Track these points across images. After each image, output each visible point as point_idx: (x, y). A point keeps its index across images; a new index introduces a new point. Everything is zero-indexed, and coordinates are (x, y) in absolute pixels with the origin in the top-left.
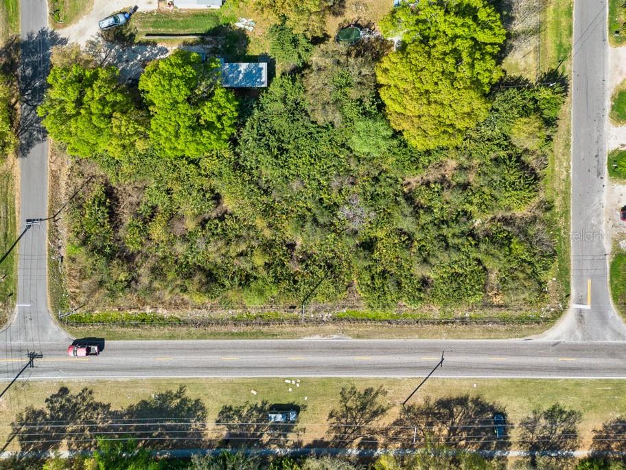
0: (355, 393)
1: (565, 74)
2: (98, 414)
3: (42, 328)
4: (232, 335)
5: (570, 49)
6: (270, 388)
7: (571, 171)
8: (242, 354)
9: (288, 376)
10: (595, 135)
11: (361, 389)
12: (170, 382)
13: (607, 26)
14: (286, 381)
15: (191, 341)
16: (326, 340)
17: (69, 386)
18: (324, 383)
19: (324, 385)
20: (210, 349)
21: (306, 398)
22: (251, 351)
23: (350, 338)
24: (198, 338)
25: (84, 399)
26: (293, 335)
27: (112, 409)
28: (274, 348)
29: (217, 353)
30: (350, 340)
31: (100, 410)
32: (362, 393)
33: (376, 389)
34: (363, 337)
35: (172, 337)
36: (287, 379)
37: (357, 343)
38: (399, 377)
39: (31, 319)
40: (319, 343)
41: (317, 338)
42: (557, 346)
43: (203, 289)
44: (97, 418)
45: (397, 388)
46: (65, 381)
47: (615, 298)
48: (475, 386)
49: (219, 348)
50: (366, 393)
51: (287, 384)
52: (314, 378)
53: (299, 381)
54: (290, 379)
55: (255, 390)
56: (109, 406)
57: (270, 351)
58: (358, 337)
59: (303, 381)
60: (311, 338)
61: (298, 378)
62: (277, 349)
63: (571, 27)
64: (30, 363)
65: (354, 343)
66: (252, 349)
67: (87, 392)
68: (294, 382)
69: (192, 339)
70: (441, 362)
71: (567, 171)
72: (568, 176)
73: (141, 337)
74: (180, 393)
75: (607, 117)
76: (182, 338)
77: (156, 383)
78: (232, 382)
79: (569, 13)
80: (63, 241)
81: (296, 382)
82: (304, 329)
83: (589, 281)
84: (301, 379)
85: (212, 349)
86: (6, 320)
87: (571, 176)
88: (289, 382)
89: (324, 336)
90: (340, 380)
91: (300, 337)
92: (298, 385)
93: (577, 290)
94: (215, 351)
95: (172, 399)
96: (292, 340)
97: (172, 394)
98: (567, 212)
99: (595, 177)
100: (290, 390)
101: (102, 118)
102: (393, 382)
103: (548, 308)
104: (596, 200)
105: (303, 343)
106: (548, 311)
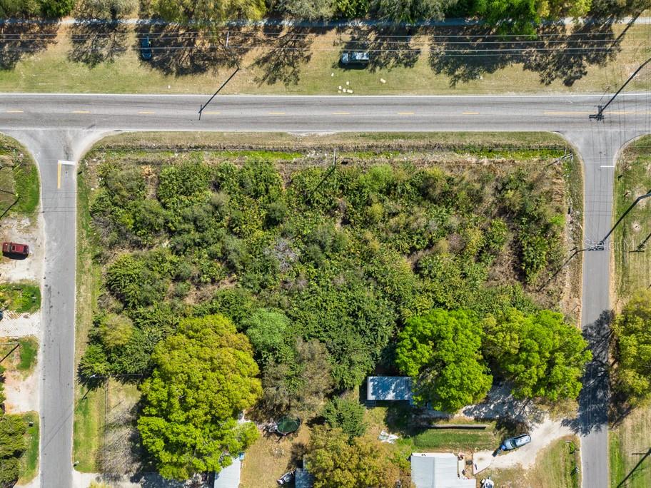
0: (285, 80)
1: (81, 385)
2: (535, 60)
3: (589, 144)
4: (403, 136)
5: (76, 410)
6: (367, 85)
7: (76, 293)
8: (393, 119)
9: (350, 96)
10: (52, 328)
11: (279, 84)
12: (465, 91)
13: (40, 431)
14: (351, 92)
15: (444, 130)
16: (312, 132)
17: (564, 87)
18: (316, 89)
19: (315, 88)
20: (425, 123)
21: (333, 75)
22: (385, 121)
23: (289, 133)
24: (437, 133)
25: (549, 75)
26: (346, 136)
27: (522, 65)
28: (363, 123)
29: (419, 119)
30: (289, 131)
31: (534, 64)
32: (278, 80)
33: (265, 83)
34: (277, 134)
35: (462, 134)
36: (350, 94)
37: (282, 128)
38: (243, 96)
39: (600, 153)
40: (320, 129)
41: (322, 133)
42: (90, 124)
43: (432, 181)
44: (537, 56)
45: (244, 85)
46: (567, 92)
47: (34, 171)
49: (417, 124)
50: (275, 79)
51: (351, 88)
52: (324, 94)
53: (339, 92)
54: (347, 93)
55: (382, 83)
56: (525, 68)
57: (367, 121)
58: (281, 134)
59: (335, 91)
60: (327, 133)
61: (339, 94)
62: (360, 123)
63: (75, 430)
64: (602, 110)
65: (286, 128)
66: (385, 123)
67: (548, 81)
68: (344, 90)
69: (443, 133)
70: (202, 110)
71: (79, 293)
72: (79, 288)
73: (493, 135)
74: (455, 81)
75: (41, 344)
76: (452, 134)
77: (479, 90)
78: (404, 91)
79: (76, 444)
80: (568, 229)
81: (342, 90)
82: (334, 142)
83: (59, 187)
84: (337, 94)
85: (423, 123)
86: (624, 152)
87: (76, 288)
88: (349, 91)
89: (315, 135)
90: (300, 92)
91: (338, 134)
92: (340, 88)
93: (71, 179)
94: (420, 121)
95: (463, 75)
96: (345, 131)
97: (463, 80)
98: (80, 253)
99: (53, 287)
100: (348, 83)
101: (529, 348)
102: (249, 90)
103: (99, 161)
104: (52, 264)
105: (337, 129)
106: (99, 159)
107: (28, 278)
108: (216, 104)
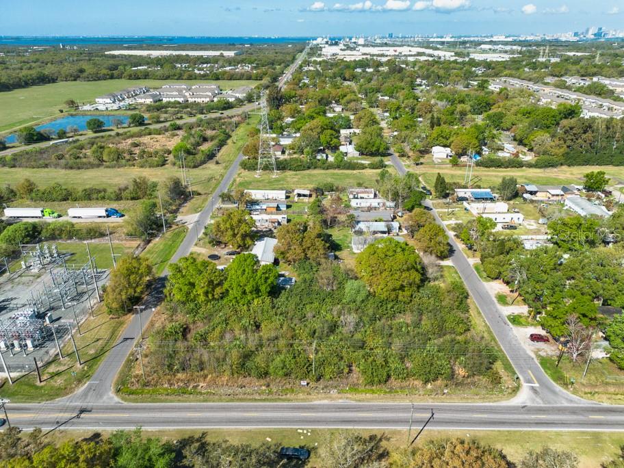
0: (361, 438)
3: (100, 396)
4: (256, 400)
5: (463, 283)
6: (284, 436)
7: (487, 322)
8: (261, 411)
9: (300, 427)
10: (495, 310)
11: (366, 436)
12: (194, 431)
13: (479, 277)
14: (299, 431)
15: (220, 403)
16: (333, 402)
17: (102, 432)
18: (331, 433)
21: (316, 444)
22: (270, 409)
24: (226, 402)
26: (303, 400)
29: (241, 411)
30: (353, 403)
32: (368, 438)
33: (379, 437)
34: (364, 402)
36: (300, 429)
37: (359, 405)
38: (399, 428)
39: (94, 390)
40: (326, 405)
41: (326, 402)
42: (525, 408)
45: (398, 437)
46: (100, 430)
47: (555, 381)
48: (468, 435)
49: (243, 408)
50: (370, 439)
51: (300, 433)
52: (324, 429)
53: (310, 431)
54: (303, 429)
55: (270, 438)
57: (285, 409)
58: (360, 401)
59: (313, 431)
60: (321, 402)
61: (310, 429)
62: (291, 408)
63: (459, 277)
65: (356, 405)
68: (305, 432)
69: (222, 402)
72: (486, 324)
73: (179, 401)
74: (201, 438)
75: (497, 304)
78: (250, 431)
79: (457, 273)
81: (308, 432)
82: (314, 397)
83: (530, 372)
84: (312, 429)
85: (237, 408)
86: (73, 391)
87: (488, 324)
88: (301, 431)
89: (331, 400)
91: (311, 401)
92: (309, 434)
93: (523, 376)
94: (239, 409)
95: (193, 442)
96: (304, 403)
97: (194, 438)
98: (494, 339)
99: (504, 324)
100: (302, 437)
102: (394, 433)
103: (507, 386)
104: (510, 334)
105: (313, 405)
106: (508, 388)
107: (523, 328)
108: (421, 422)
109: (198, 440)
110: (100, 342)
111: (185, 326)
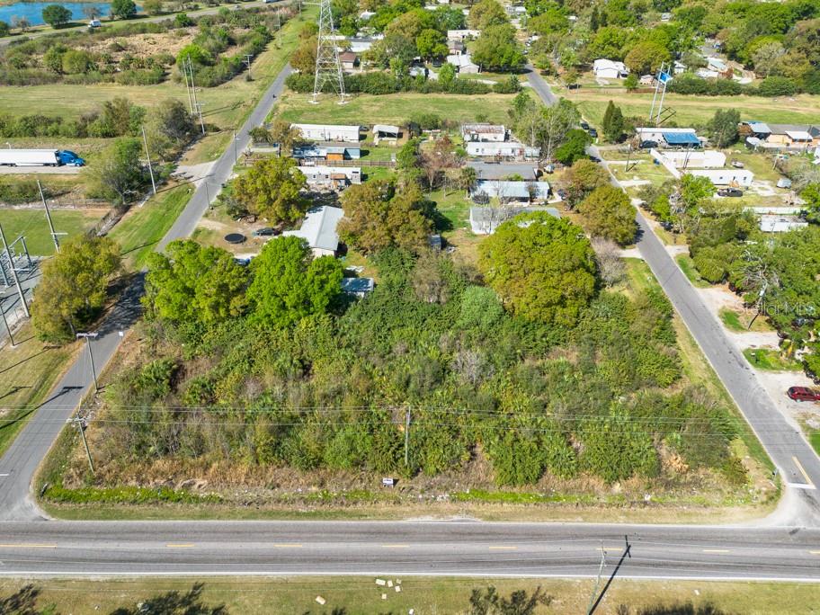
0: (496, 598)
4: (298, 515)
5: (660, 288)
6: (349, 593)
7: (709, 362)
8: (308, 539)
9: (381, 574)
10: (720, 339)
11: (505, 593)
12: (178, 582)
13: (687, 278)
14: (378, 582)
15: (231, 522)
16: (441, 521)
18: (440, 587)
19: (442, 590)
20: (260, 532)
21: (411, 611)
22: (324, 535)
23: (479, 520)
24: (243, 518)
26: (387, 515)
28: (360, 533)
29: (269, 539)
30: (481, 522)
32: (509, 599)
33: (531, 594)
34: (498, 519)
36: (380, 578)
37: (491, 527)
38: (566, 577)
40: (431, 525)
41: (428, 520)
45: (567, 596)
48: (697, 593)
49: (274, 532)
50: (514, 600)
51: (379, 587)
52: (426, 577)
53: (399, 582)
54: (385, 579)
55: (323, 597)
57: (353, 536)
58: (491, 518)
59: (405, 582)
60: (420, 519)
61: (399, 578)
62: (364, 533)
63: (654, 278)
65: (485, 527)
66: (326, 532)
68: (390, 584)
69: (235, 518)
71: (705, 363)
72: (708, 366)
73: (155, 516)
74: (191, 596)
75: (723, 328)
76: (220, 518)
78: (285, 583)
79: (648, 271)
81: (395, 584)
82: (408, 509)
83: (795, 459)
84: (403, 578)
85: (263, 532)
87: (711, 365)
88: (382, 583)
89: (439, 517)
90: (469, 580)
91: (401, 519)
92: (398, 589)
93: (785, 469)
94: (266, 535)
95: (174, 607)
96: (389, 522)
97: (177, 597)
98: (725, 395)
99: (739, 367)
100: (384, 596)
102: (560, 587)
103: (757, 489)
104: (753, 385)
105: (406, 526)
106: (759, 492)
107: (773, 375)
109: (185, 602)
110: (20, 394)
111: (175, 366)
